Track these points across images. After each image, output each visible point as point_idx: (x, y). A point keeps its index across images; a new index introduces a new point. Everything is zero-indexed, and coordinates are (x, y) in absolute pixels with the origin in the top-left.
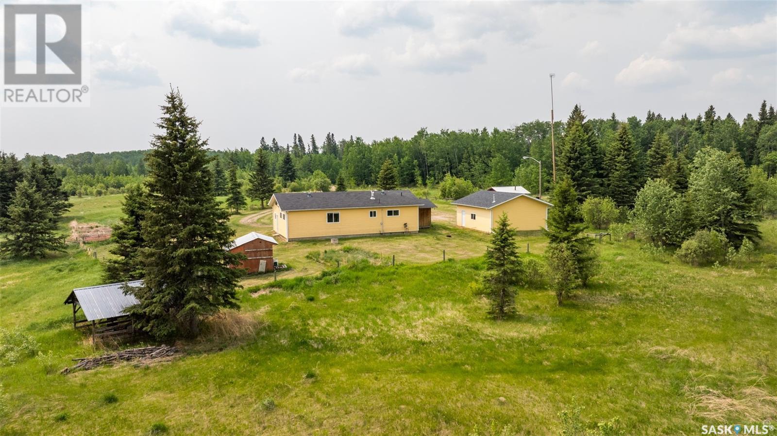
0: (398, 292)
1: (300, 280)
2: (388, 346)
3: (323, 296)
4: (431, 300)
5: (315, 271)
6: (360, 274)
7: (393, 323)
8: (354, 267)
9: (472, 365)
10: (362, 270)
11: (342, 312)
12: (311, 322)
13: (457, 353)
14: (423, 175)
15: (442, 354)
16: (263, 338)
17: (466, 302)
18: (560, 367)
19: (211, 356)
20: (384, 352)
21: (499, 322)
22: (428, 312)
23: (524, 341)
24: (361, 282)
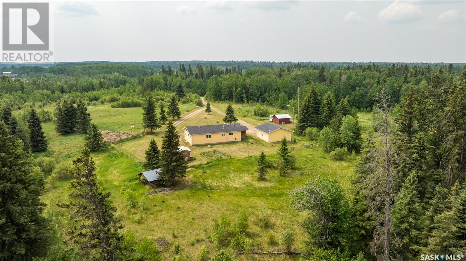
0: (231, 170)
1: (200, 165)
2: (228, 189)
3: (208, 171)
4: (241, 173)
5: (204, 161)
6: (219, 163)
7: (230, 181)
8: (217, 160)
9: (249, 194)
10: (220, 161)
11: (214, 177)
12: (206, 181)
13: (246, 191)
14: (248, 98)
15: (242, 191)
16: (194, 186)
17: (252, 174)
18: (271, 195)
19: (182, 191)
20: (227, 190)
21: (260, 181)
22: (240, 178)
23: (265, 188)
24: (220, 166)
